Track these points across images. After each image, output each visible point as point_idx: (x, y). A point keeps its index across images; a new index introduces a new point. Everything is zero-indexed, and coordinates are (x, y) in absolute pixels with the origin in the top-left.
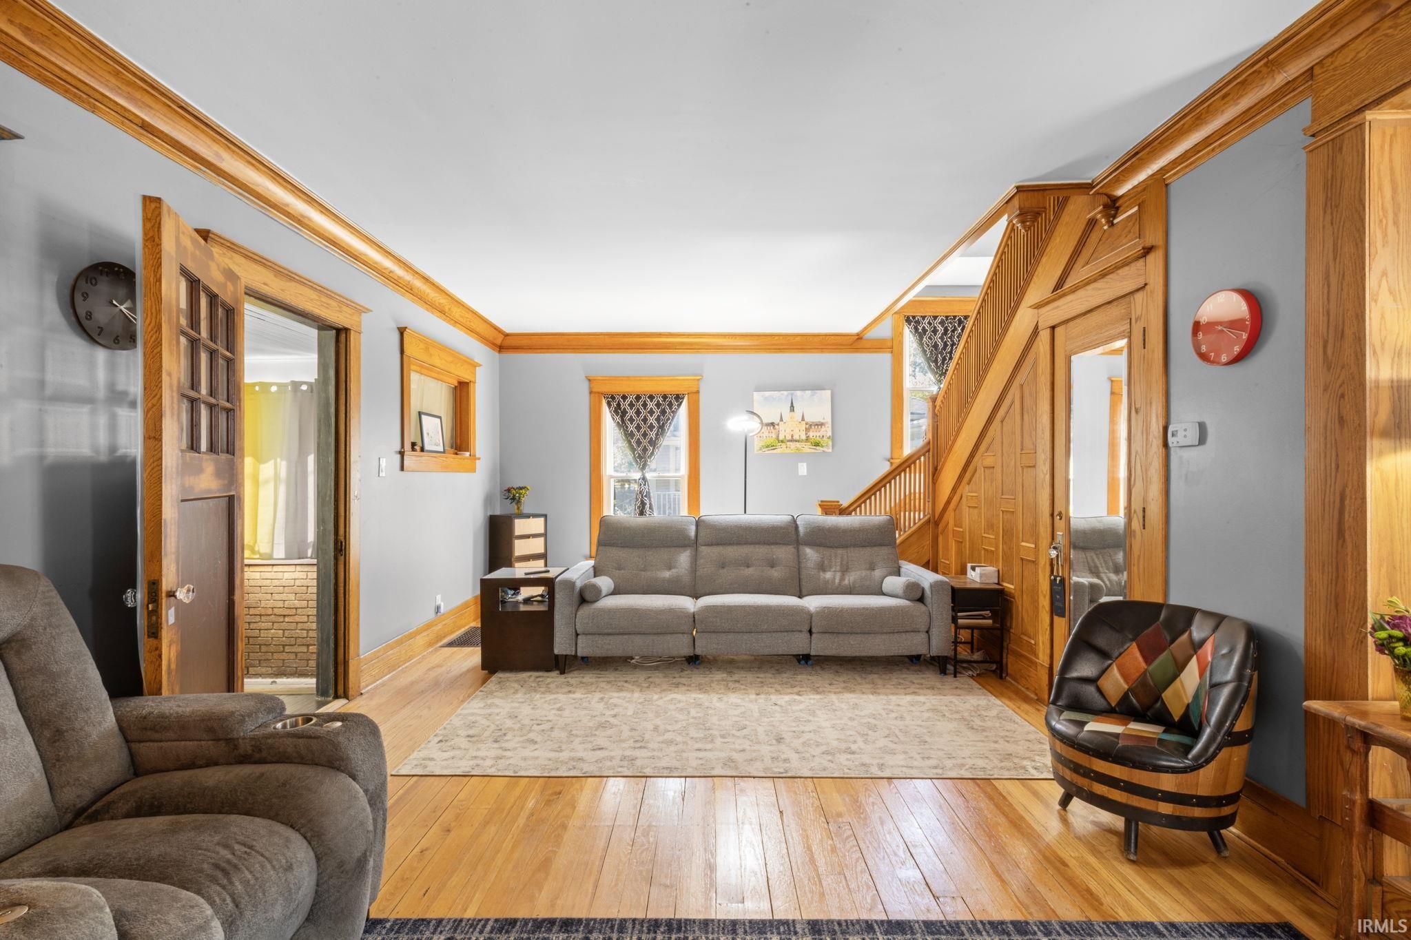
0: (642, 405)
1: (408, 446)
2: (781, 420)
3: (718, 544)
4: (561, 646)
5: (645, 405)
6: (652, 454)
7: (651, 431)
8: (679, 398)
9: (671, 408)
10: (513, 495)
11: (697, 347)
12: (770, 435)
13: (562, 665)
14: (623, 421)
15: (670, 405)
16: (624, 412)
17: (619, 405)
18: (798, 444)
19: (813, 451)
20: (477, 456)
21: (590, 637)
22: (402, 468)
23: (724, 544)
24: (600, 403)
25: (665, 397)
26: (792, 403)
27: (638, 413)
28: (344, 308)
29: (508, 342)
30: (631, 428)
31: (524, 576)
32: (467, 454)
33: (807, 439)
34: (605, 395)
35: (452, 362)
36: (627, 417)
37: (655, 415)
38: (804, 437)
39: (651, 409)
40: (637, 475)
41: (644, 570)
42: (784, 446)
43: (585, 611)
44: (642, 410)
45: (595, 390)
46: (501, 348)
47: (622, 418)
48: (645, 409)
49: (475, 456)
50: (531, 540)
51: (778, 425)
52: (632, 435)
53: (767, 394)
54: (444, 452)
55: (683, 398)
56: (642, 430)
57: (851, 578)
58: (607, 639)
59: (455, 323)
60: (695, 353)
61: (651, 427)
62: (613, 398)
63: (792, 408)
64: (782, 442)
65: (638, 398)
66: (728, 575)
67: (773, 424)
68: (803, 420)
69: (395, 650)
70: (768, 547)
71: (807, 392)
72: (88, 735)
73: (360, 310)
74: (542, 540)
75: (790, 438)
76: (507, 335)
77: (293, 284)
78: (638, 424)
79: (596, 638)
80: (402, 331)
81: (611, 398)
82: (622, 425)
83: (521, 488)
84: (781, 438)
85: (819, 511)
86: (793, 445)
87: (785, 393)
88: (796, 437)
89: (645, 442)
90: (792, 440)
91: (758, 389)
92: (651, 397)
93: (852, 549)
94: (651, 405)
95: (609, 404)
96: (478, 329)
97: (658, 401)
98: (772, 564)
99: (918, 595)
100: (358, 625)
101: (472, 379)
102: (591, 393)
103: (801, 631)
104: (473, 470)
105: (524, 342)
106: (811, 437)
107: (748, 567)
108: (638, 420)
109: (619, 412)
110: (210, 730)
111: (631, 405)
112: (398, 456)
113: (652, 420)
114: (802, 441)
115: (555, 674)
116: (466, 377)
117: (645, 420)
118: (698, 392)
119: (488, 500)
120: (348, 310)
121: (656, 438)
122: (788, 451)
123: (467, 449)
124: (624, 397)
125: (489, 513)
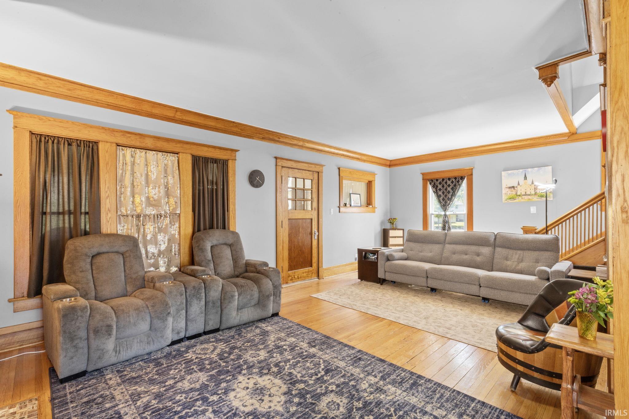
0: (445, 183)
1: (342, 205)
2: (519, 184)
3: (454, 244)
4: (381, 275)
5: (446, 183)
6: (449, 204)
7: (449, 194)
8: (462, 178)
9: (458, 183)
10: (392, 221)
11: (471, 154)
12: (512, 193)
13: (382, 282)
14: (436, 190)
15: (458, 182)
16: (437, 186)
17: (435, 184)
18: (529, 197)
19: (540, 200)
20: (376, 207)
21: (389, 273)
22: (340, 212)
23: (457, 244)
24: (427, 184)
25: (455, 178)
26: (525, 175)
27: (443, 186)
28: (317, 166)
29: (392, 163)
30: (440, 193)
31: (372, 249)
32: (371, 206)
33: (536, 194)
34: (429, 180)
35: (363, 175)
36: (438, 188)
37: (451, 187)
38: (533, 193)
39: (449, 184)
40: (443, 213)
41: (421, 252)
42: (520, 198)
43: (388, 263)
44: (445, 185)
45: (424, 178)
46: (390, 166)
47: (436, 189)
48: (446, 184)
49: (375, 207)
50: (397, 239)
51: (517, 187)
52: (440, 196)
53: (510, 172)
54: (361, 206)
55: (464, 178)
56: (445, 194)
57: (522, 266)
58: (395, 275)
59: (364, 161)
60: (471, 156)
61: (449, 192)
62: (432, 181)
63: (525, 178)
64: (519, 196)
65: (443, 180)
66: (455, 257)
67: (513, 187)
68: (533, 183)
69: (337, 269)
70: (478, 247)
71: (535, 168)
72: (240, 263)
73: (322, 166)
74: (402, 239)
75: (524, 193)
76: (391, 161)
77: (300, 163)
78: (443, 191)
79: (391, 274)
80: (339, 169)
81: (431, 181)
82: (436, 192)
83: (394, 219)
84: (518, 194)
85: (522, 232)
86: (526, 197)
87: (521, 170)
88: (528, 193)
89: (446, 199)
90: (526, 195)
91: (504, 170)
92: (449, 179)
93: (527, 251)
94: (449, 182)
95: (430, 184)
96: (376, 161)
97: (452, 180)
98: (478, 255)
99: (547, 277)
100: (322, 258)
101: (373, 179)
102: (423, 179)
103: (475, 285)
104: (374, 212)
105: (397, 162)
106: (538, 192)
107: (466, 255)
108: (444, 190)
109: (435, 186)
110: (254, 266)
111: (440, 183)
112: (338, 208)
113: (449, 189)
114: (532, 195)
115: (379, 285)
116: (370, 179)
117: (446, 189)
118: (472, 174)
119: (382, 223)
120: (318, 167)
121: (451, 197)
122: (523, 200)
123: (372, 205)
124: (437, 180)
125: (383, 228)
